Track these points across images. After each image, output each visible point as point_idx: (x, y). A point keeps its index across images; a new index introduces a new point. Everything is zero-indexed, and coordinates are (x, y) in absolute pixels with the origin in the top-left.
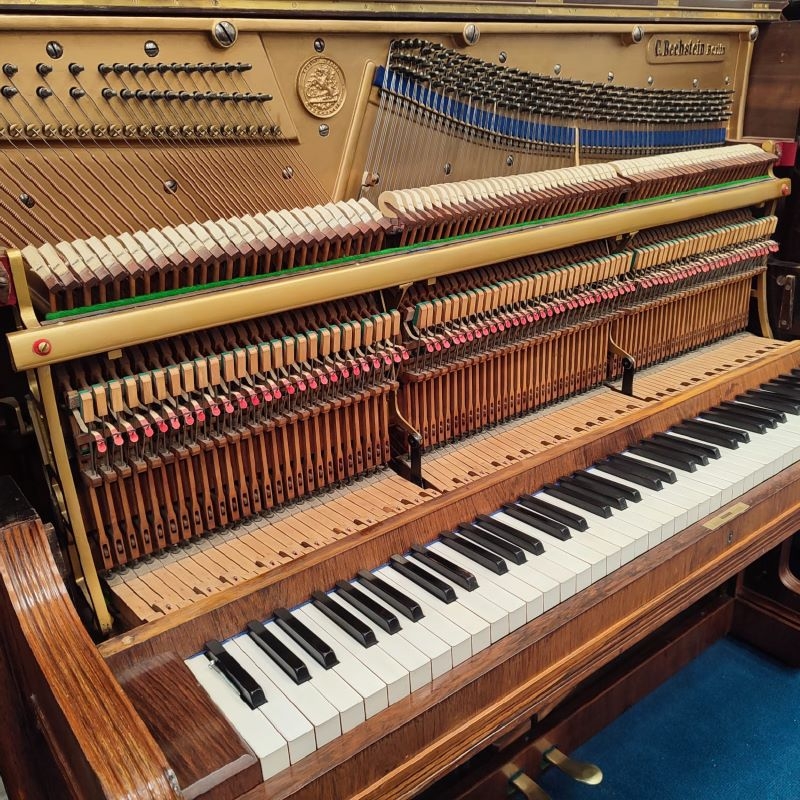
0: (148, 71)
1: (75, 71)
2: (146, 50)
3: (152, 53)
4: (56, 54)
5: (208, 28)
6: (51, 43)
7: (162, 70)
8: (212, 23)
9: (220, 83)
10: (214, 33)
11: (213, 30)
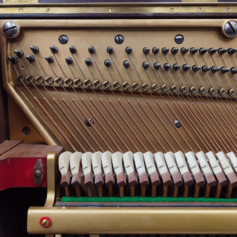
0: (174, 52)
1: (129, 52)
2: (175, 39)
3: (179, 41)
4: (120, 42)
5: (219, 25)
6: (118, 36)
7: (184, 52)
8: (223, 22)
9: (223, 60)
10: (223, 29)
11: (223, 26)
